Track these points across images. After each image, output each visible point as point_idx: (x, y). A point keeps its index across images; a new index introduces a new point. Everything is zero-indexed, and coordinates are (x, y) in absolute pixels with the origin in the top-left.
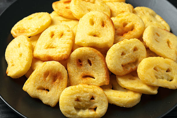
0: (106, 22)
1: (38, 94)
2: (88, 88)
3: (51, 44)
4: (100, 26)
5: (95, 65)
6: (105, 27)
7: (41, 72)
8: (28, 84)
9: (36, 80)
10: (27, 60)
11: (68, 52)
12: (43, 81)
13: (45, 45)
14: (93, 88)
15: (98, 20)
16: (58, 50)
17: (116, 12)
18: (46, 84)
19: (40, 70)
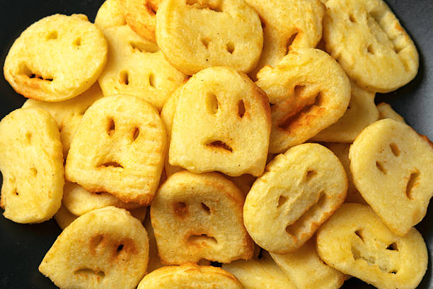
0: (249, 106)
1: (78, 285)
2: (201, 280)
3: (108, 153)
4: (234, 115)
5: (219, 215)
6: (245, 118)
7: (83, 236)
8: (53, 262)
9: (70, 254)
10: (50, 197)
11: (151, 190)
12: (90, 255)
13: (94, 156)
14: (214, 280)
15: (230, 98)
16: (128, 180)
17: (279, 28)
18: (96, 262)
19: (79, 231)
